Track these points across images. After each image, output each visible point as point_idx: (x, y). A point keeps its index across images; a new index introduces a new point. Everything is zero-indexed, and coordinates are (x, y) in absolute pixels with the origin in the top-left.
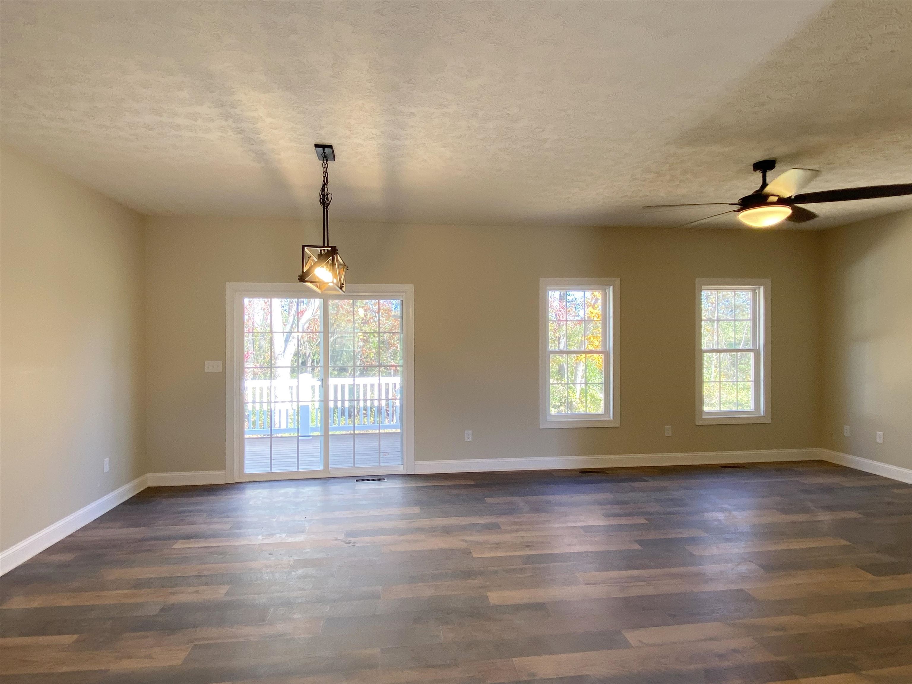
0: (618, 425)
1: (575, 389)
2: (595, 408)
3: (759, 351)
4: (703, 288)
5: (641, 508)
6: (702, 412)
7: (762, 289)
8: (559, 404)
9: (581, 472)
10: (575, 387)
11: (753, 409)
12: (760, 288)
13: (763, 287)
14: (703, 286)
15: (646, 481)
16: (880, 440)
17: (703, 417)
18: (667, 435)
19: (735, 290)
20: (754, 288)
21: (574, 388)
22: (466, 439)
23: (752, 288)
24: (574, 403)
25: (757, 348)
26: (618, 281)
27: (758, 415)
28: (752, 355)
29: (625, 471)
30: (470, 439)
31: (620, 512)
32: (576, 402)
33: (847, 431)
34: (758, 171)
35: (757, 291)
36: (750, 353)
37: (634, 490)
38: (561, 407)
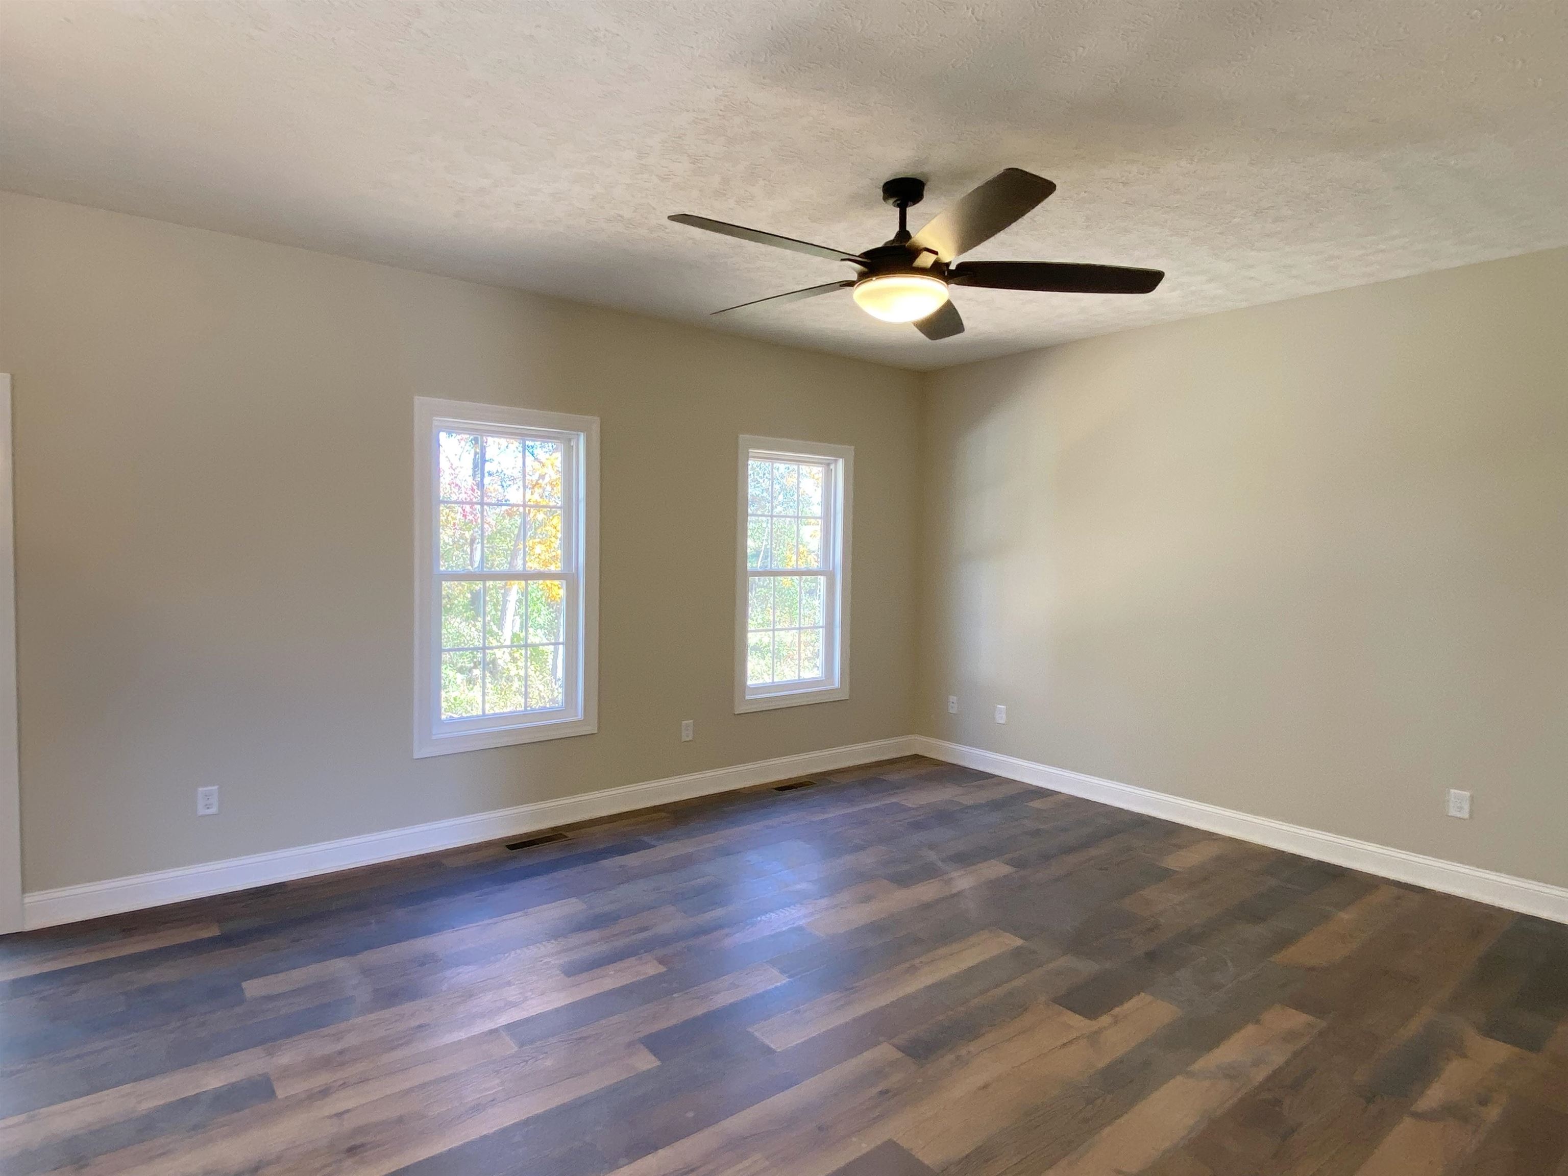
0: (592, 728)
1: (501, 636)
2: (539, 669)
3: (834, 572)
4: (750, 454)
5: (645, 929)
6: (745, 687)
7: (841, 463)
8: (472, 665)
9: (512, 847)
10: (502, 632)
11: (822, 677)
12: (836, 461)
13: (841, 459)
14: (750, 450)
15: (649, 846)
16: (1001, 718)
17: (747, 697)
18: (684, 738)
19: (799, 461)
20: (828, 462)
21: (500, 633)
22: (202, 811)
23: (824, 461)
24: (500, 662)
25: (831, 569)
26: (595, 422)
27: (829, 687)
28: (822, 579)
29: (606, 827)
30: (214, 810)
31: (602, 948)
32: (503, 659)
33: (954, 704)
34: (895, 199)
35: (832, 467)
36: (819, 577)
37: (629, 877)
38: (474, 670)
